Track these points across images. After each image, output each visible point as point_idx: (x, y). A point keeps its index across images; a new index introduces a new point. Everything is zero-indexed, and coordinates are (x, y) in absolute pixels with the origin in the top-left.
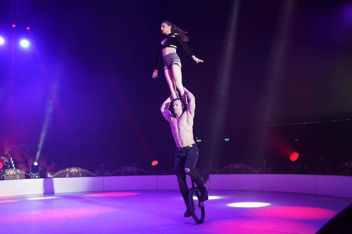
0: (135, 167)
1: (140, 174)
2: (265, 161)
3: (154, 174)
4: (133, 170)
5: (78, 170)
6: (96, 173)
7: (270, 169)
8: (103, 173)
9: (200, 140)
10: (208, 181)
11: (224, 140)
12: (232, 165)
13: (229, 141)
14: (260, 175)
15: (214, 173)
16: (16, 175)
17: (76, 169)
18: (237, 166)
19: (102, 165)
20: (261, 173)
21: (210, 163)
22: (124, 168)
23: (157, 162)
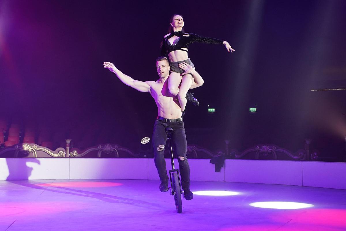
0: (116, 146)
1: (123, 155)
2: (308, 142)
3: (145, 156)
5: (33, 148)
6: (60, 152)
7: (316, 154)
8: (70, 153)
9: (214, 110)
10: (222, 169)
11: (249, 109)
12: (259, 146)
13: (255, 112)
14: (299, 163)
15: (232, 158)
17: (30, 145)
18: (266, 148)
19: (68, 142)
20: (301, 159)
21: (227, 142)
22: (101, 146)
23: (149, 139)
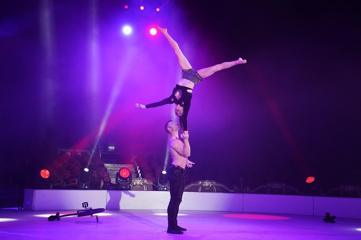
1: (290, 192)
4: (281, 188)
5: (213, 184)
6: (235, 189)
8: (243, 189)
16: (143, 185)
17: (210, 182)
19: (242, 179)
22: (270, 184)
23: (314, 179)
